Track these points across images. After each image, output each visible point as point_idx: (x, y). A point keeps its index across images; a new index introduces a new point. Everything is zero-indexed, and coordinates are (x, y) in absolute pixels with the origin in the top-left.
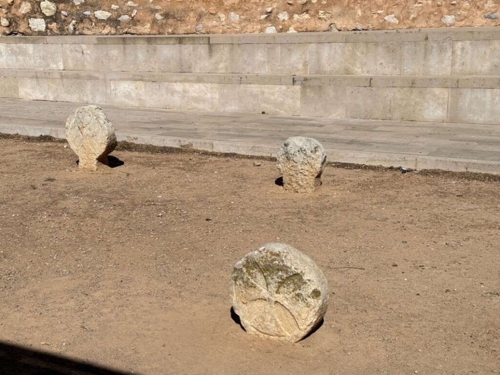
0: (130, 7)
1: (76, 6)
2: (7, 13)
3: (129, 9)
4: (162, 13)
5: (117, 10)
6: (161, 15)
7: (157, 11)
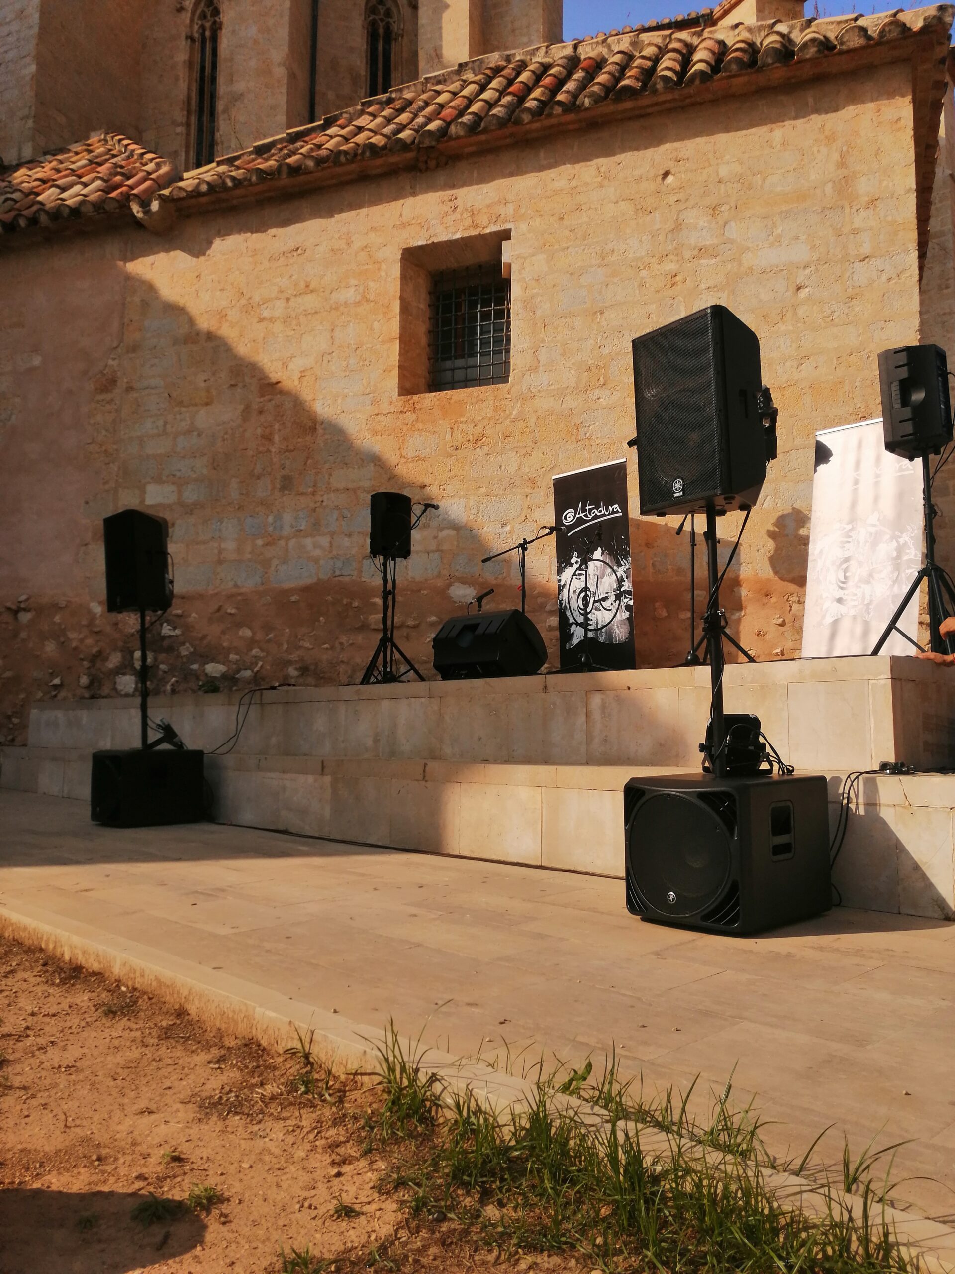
0: (255, 657)
1: (182, 657)
2: (89, 668)
3: (254, 660)
4: (298, 666)
5: (237, 662)
6: (296, 669)
7: (290, 663)
